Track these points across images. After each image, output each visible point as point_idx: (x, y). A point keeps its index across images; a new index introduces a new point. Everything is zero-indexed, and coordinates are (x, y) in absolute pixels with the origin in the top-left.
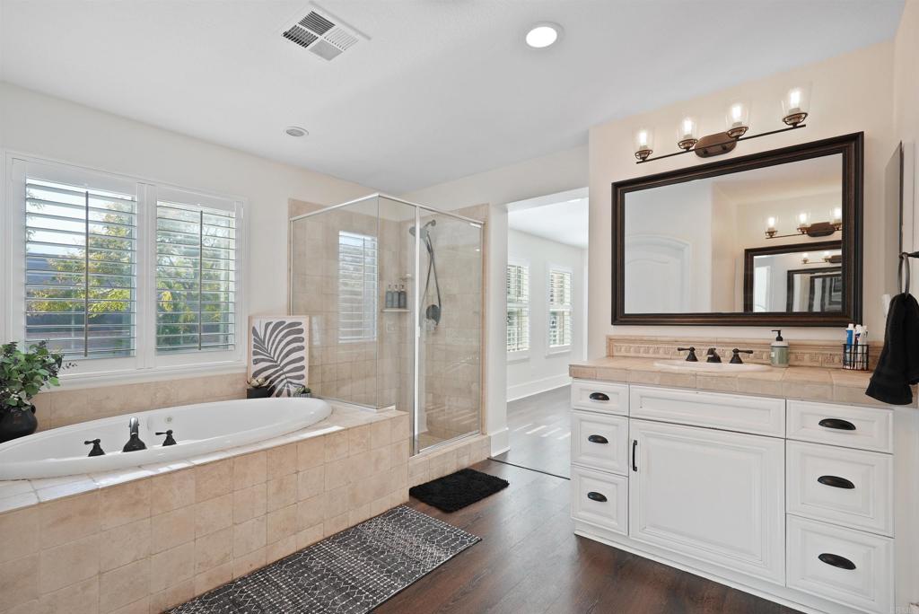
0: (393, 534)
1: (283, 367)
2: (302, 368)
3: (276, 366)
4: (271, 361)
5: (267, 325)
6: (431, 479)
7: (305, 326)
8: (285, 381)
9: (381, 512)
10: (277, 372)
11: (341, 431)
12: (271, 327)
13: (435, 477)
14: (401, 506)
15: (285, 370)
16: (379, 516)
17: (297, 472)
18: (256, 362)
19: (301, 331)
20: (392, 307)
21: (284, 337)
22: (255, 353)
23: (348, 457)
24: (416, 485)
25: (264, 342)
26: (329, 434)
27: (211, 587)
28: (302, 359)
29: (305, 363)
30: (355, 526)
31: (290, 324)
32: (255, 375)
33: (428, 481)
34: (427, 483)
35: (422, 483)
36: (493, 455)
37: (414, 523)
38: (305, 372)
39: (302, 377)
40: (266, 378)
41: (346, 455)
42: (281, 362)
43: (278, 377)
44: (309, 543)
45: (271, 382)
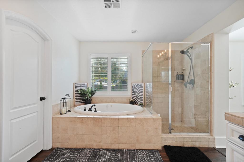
0: (144, 158)
1: (138, 97)
2: (142, 98)
3: (137, 96)
4: (135, 95)
5: (135, 85)
6: (176, 145)
7: (143, 86)
8: (138, 101)
9: (149, 149)
10: (137, 98)
11: (134, 118)
12: (136, 86)
13: (178, 145)
14: (156, 150)
15: (138, 98)
16: (147, 150)
17: (119, 127)
18: (133, 95)
19: (142, 87)
20: (178, 80)
21: (139, 88)
22: (132, 93)
23: (136, 127)
24: (168, 145)
25: (134, 90)
26: (129, 118)
27: (97, 147)
28: (142, 95)
29: (143, 96)
30: (137, 150)
31: (140, 85)
32: (132, 98)
33: (174, 145)
34: (173, 146)
35: (171, 145)
36: (217, 147)
37: (154, 159)
38: (143, 99)
39: (142, 100)
40: (134, 100)
41: (135, 126)
42: (138, 95)
43: (137, 99)
44: (122, 148)
45: (136, 100)
